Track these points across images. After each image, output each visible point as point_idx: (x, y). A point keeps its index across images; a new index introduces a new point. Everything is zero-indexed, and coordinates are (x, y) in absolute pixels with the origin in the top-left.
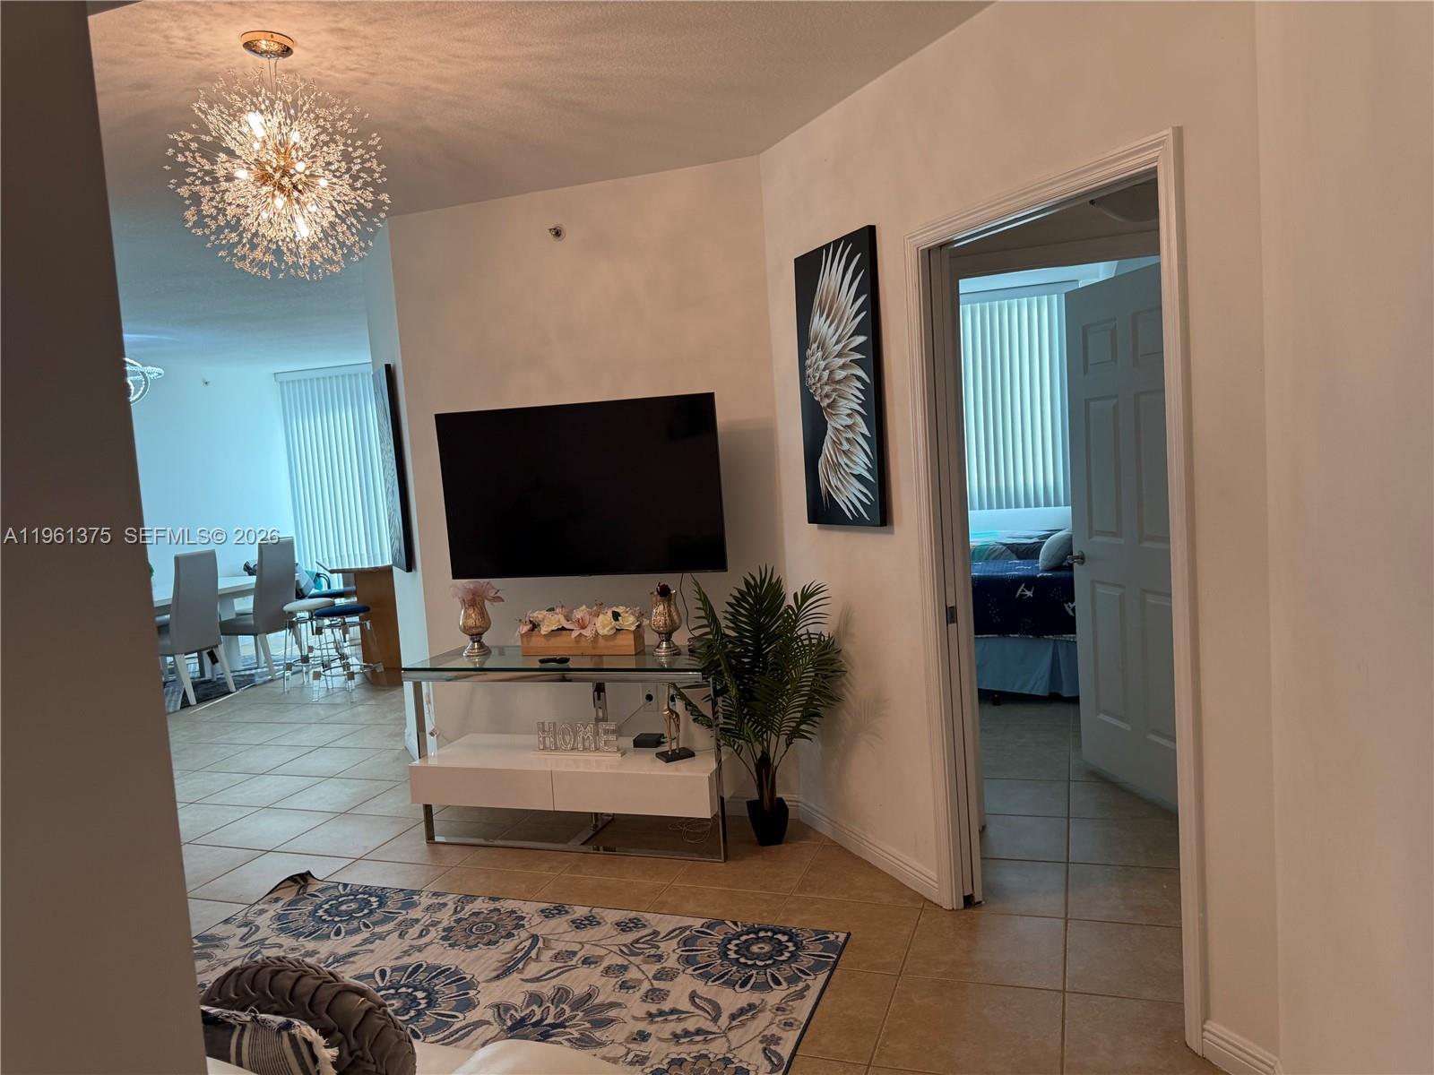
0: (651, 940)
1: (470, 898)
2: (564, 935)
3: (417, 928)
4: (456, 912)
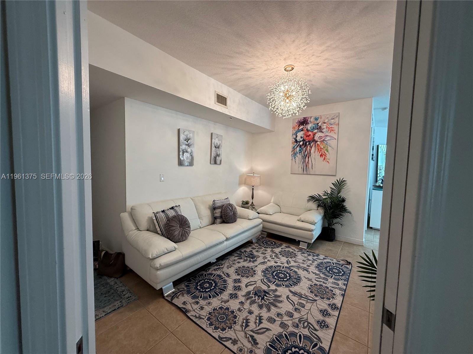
0: (310, 328)
1: (344, 290)
3: (323, 281)
4: (332, 287)
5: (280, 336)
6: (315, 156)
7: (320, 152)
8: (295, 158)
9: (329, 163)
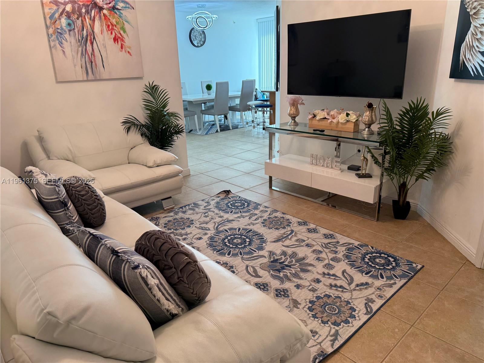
0: (335, 244)
1: (276, 211)
2: (303, 233)
3: (256, 217)
4: (270, 215)
5: (352, 266)
6: (104, 40)
7: (112, 33)
8: (61, 43)
9: (131, 55)
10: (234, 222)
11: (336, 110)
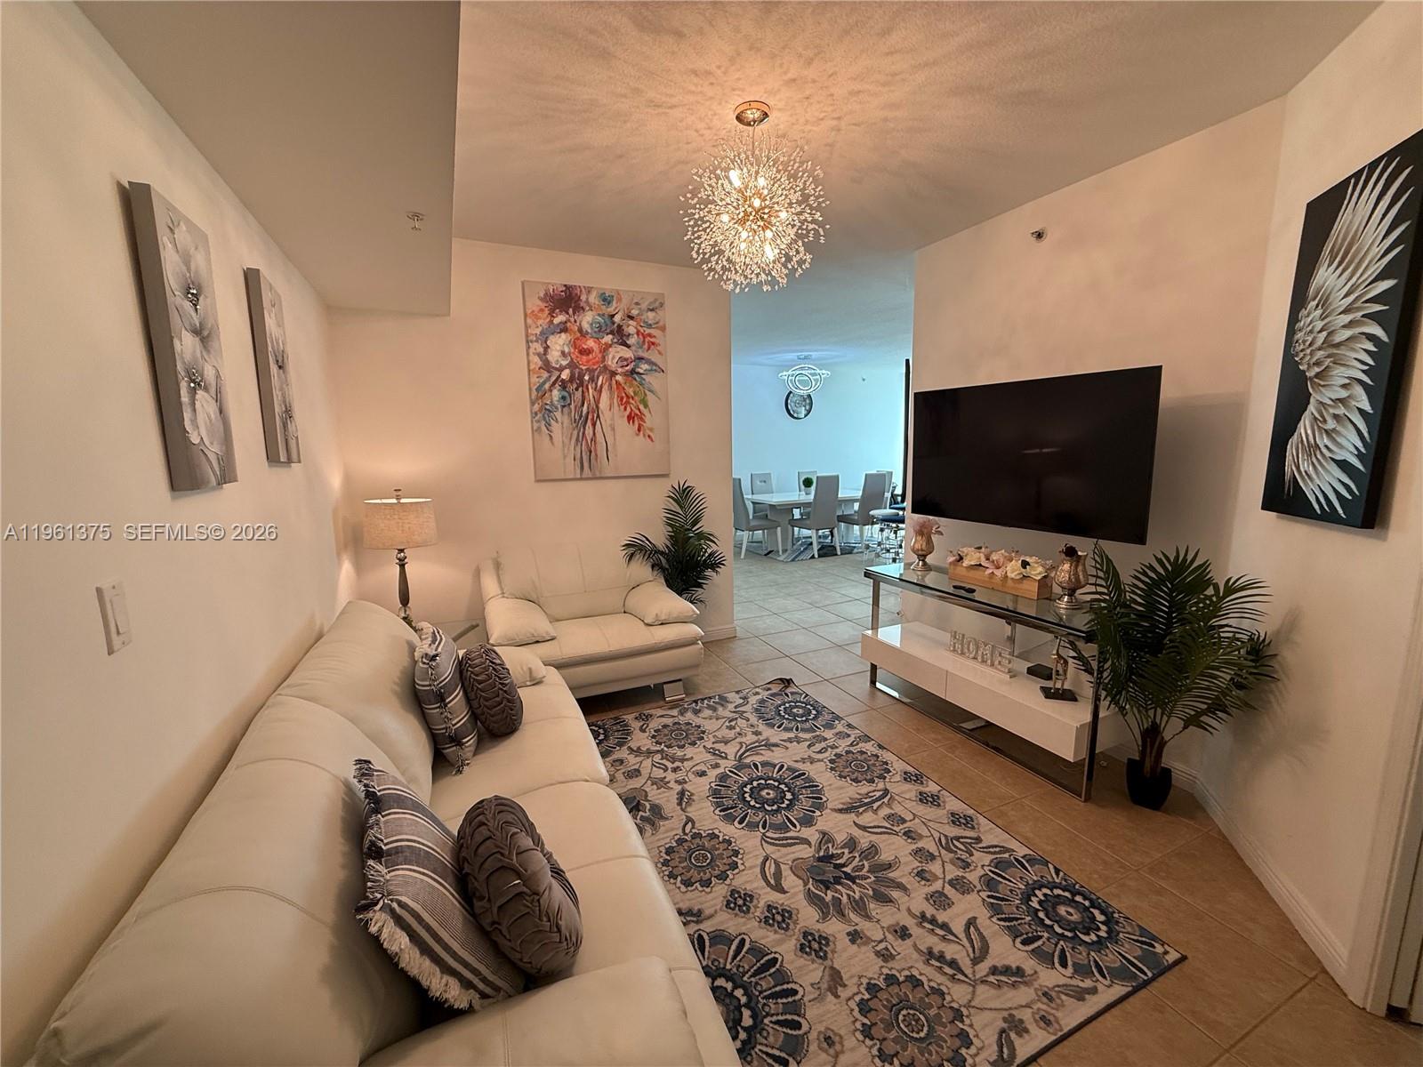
1: (867, 738)
2: (907, 801)
3: (823, 745)
4: (851, 745)
5: (995, 910)
6: (613, 419)
7: (625, 409)
8: (548, 425)
9: (652, 440)
10: (779, 748)
11: (1003, 551)
